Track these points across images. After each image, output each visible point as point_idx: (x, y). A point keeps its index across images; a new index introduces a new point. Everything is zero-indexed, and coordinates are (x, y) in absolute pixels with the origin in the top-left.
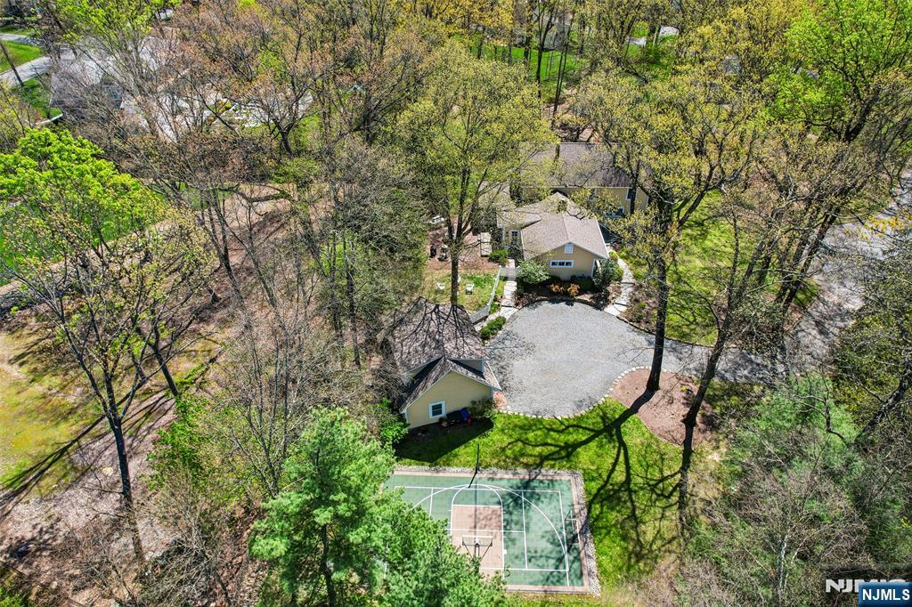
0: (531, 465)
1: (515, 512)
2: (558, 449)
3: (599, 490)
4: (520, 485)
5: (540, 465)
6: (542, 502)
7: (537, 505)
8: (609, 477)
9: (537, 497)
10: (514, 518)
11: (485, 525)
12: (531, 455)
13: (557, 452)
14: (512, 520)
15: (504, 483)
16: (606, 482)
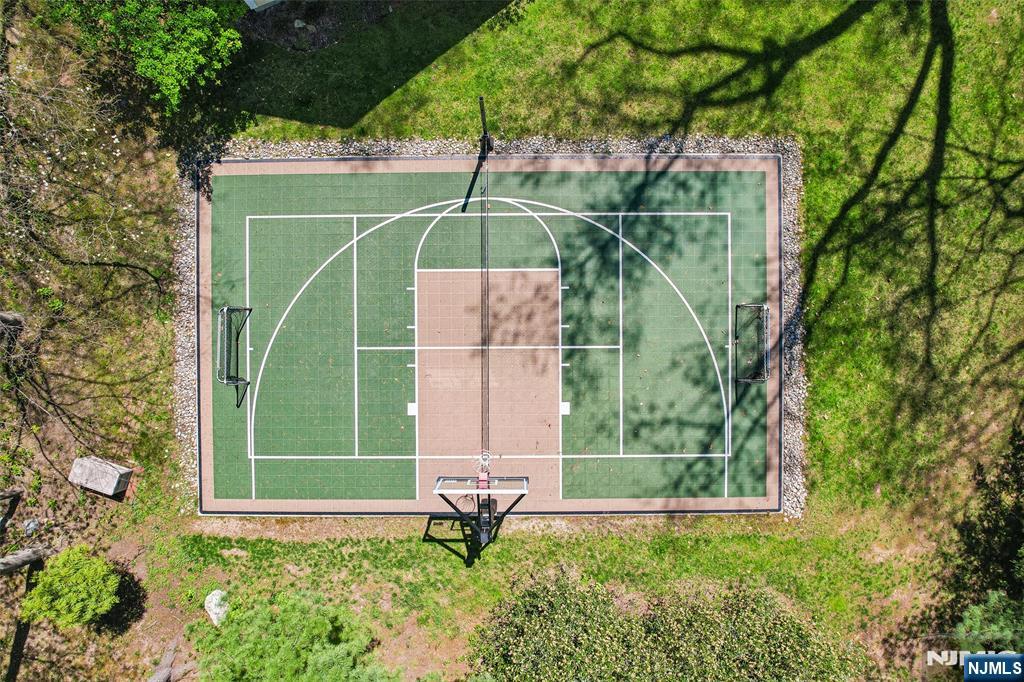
0: (655, 126)
1: (600, 291)
2: (739, 64)
3: (847, 206)
4: (617, 198)
5: (680, 125)
6: (680, 254)
7: (664, 262)
8: (880, 159)
9: (667, 238)
10: (599, 309)
11: (516, 335)
12: (657, 91)
13: (736, 75)
14: (590, 318)
15: (571, 190)
16: (871, 178)
